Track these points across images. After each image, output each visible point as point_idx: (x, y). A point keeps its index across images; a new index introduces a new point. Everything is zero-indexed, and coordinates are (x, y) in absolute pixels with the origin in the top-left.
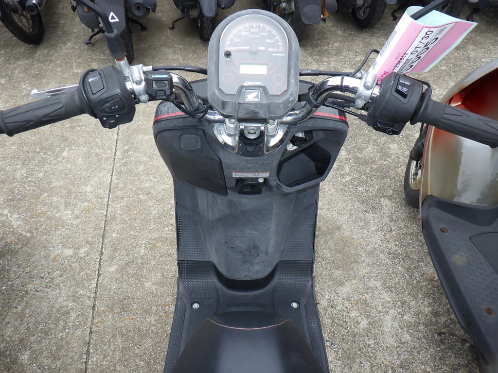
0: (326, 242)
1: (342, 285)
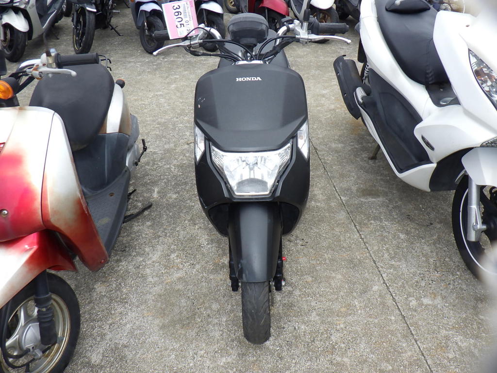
0: (181, 313)
1: (180, 278)
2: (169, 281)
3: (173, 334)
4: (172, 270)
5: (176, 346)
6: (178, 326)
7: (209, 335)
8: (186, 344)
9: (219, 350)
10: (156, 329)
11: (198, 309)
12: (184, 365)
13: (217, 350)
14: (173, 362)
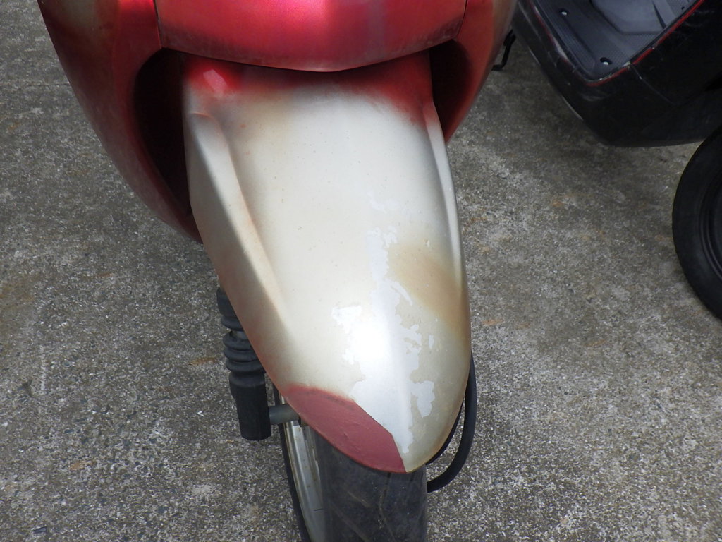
0: (559, 313)
1: (505, 243)
2: (486, 249)
3: (575, 360)
4: (477, 227)
5: (604, 384)
6: (575, 342)
7: (652, 354)
8: (619, 378)
9: (696, 382)
10: (532, 353)
11: (590, 301)
12: (649, 424)
13: (691, 382)
14: (621, 421)
